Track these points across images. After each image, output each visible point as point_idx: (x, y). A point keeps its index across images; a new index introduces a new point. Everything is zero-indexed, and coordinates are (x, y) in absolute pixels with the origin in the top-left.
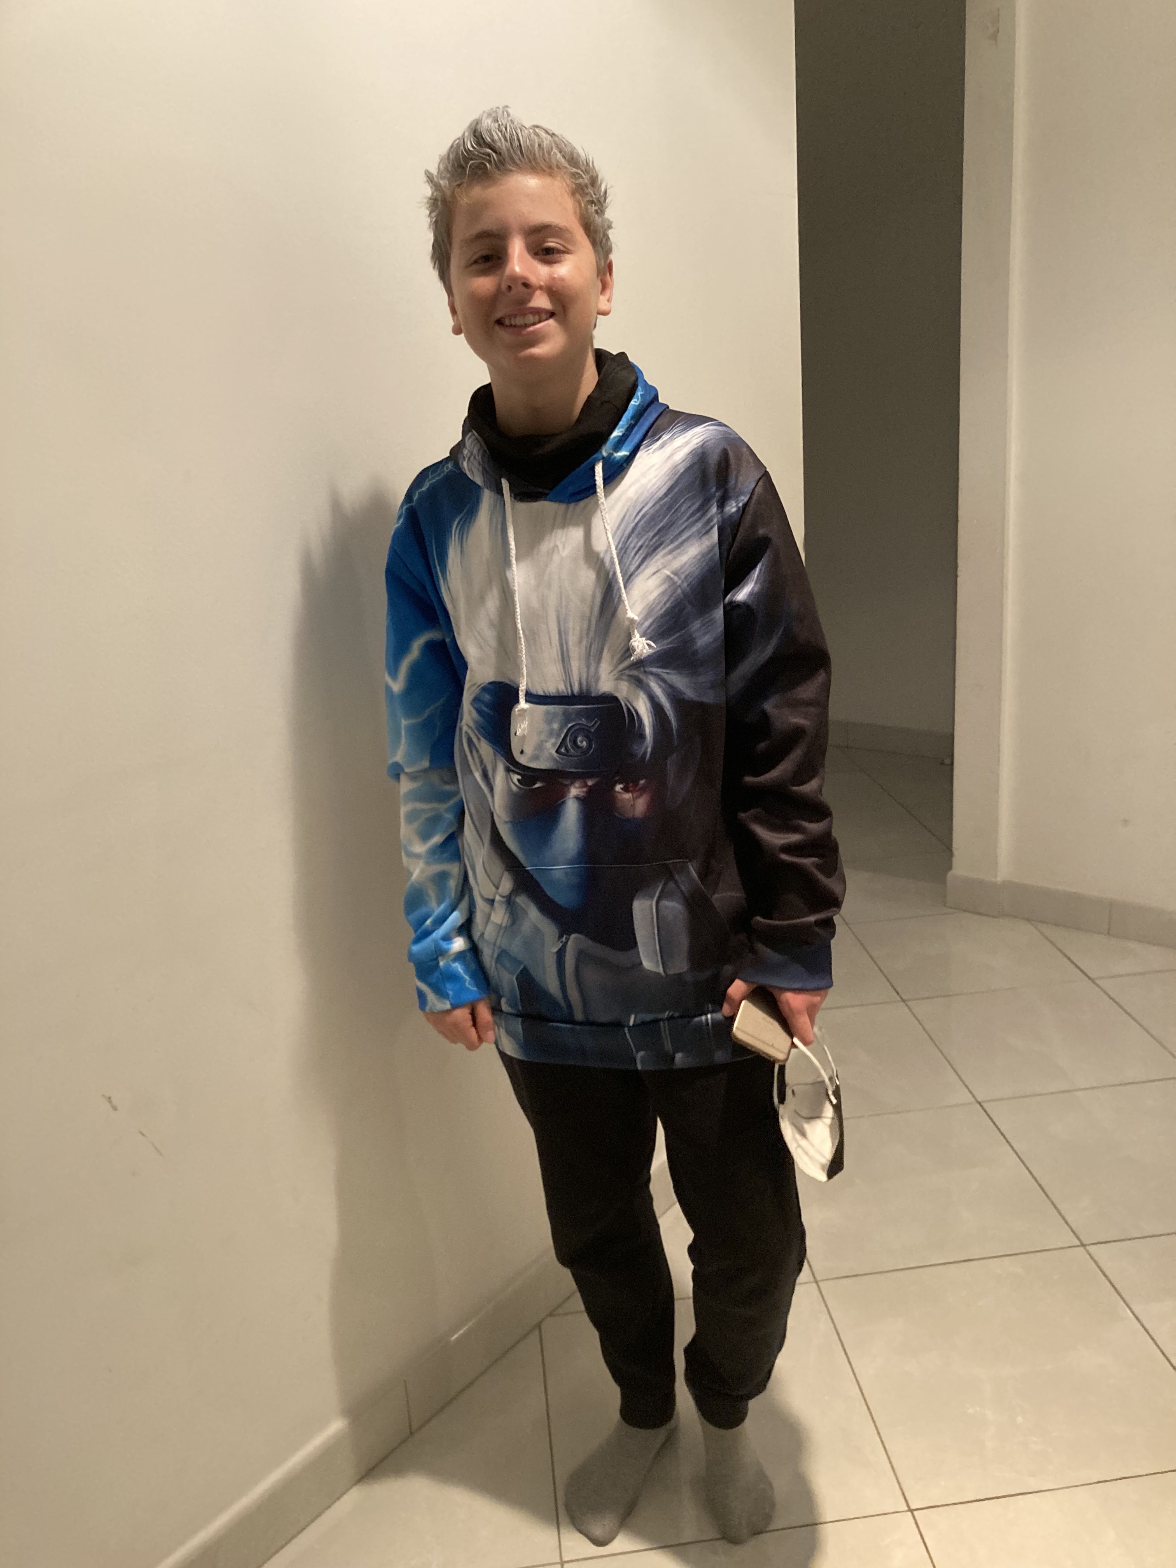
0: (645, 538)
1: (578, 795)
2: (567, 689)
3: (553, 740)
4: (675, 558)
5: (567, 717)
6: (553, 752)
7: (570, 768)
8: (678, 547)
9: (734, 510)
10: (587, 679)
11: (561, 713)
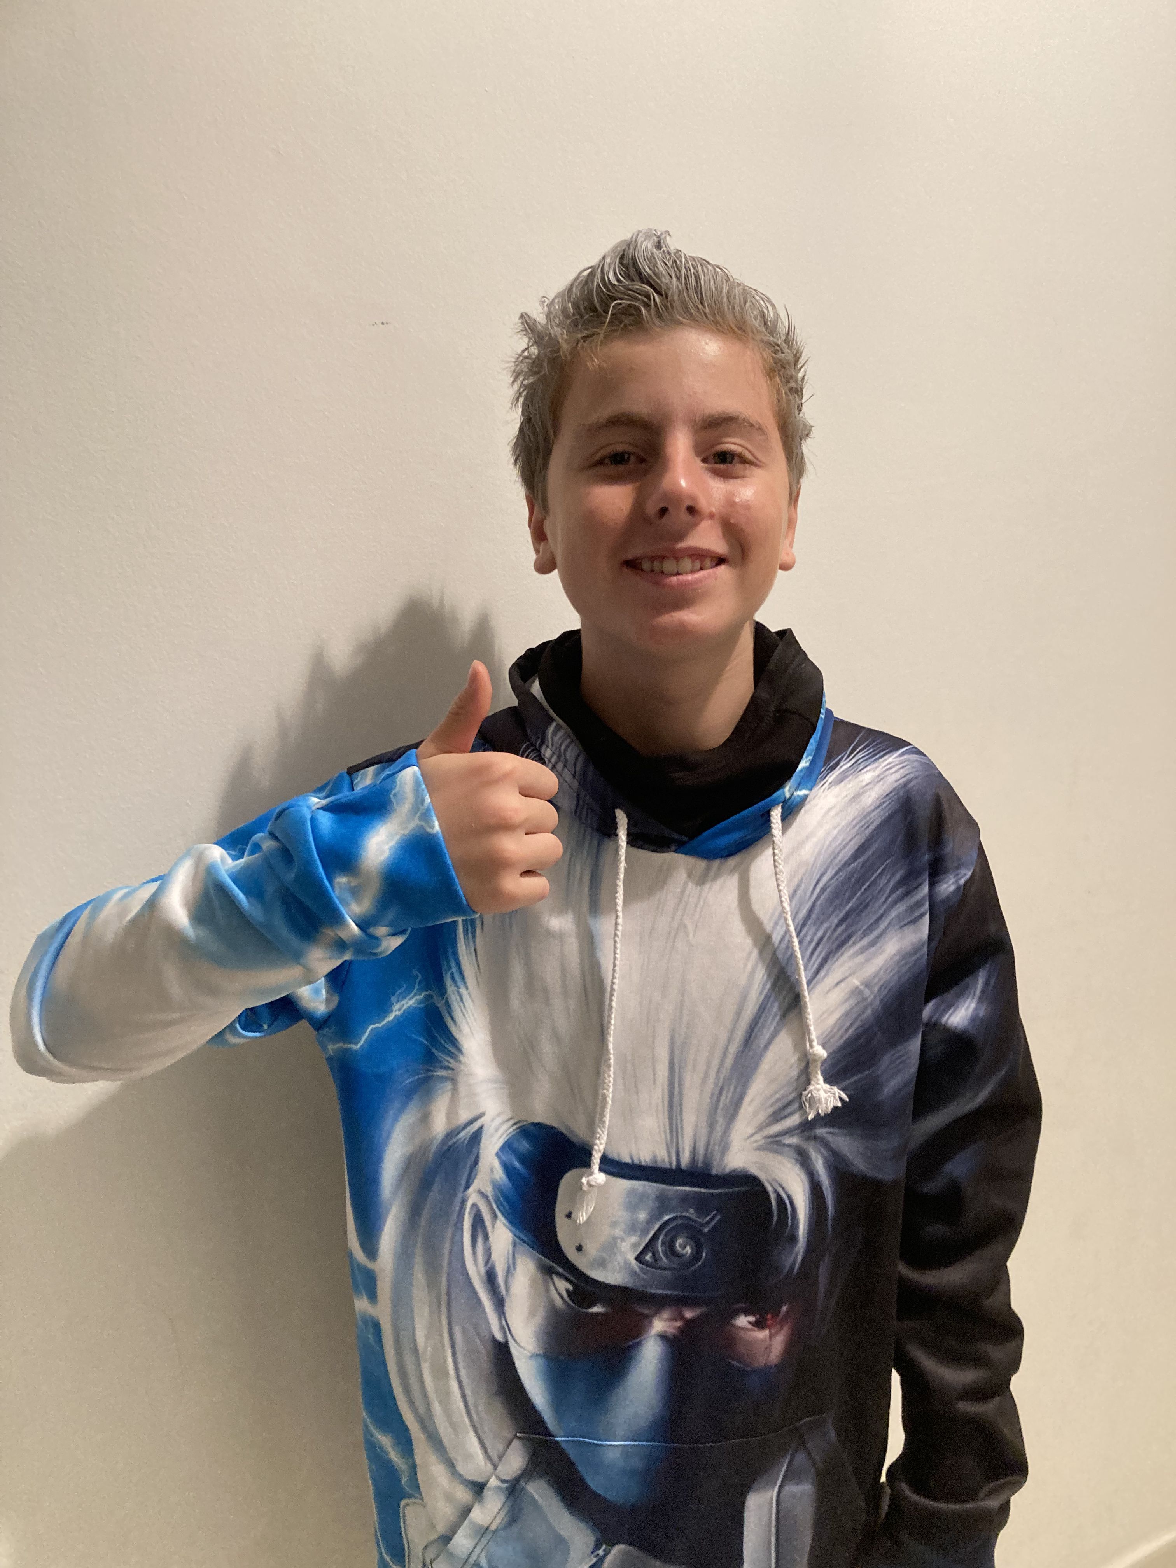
0: (826, 925)
1: (665, 1332)
2: (670, 1156)
3: (634, 1239)
4: (868, 960)
5: (663, 1204)
6: (631, 1257)
7: (657, 1288)
8: (872, 944)
9: (952, 888)
10: (708, 1144)
11: (653, 1196)
